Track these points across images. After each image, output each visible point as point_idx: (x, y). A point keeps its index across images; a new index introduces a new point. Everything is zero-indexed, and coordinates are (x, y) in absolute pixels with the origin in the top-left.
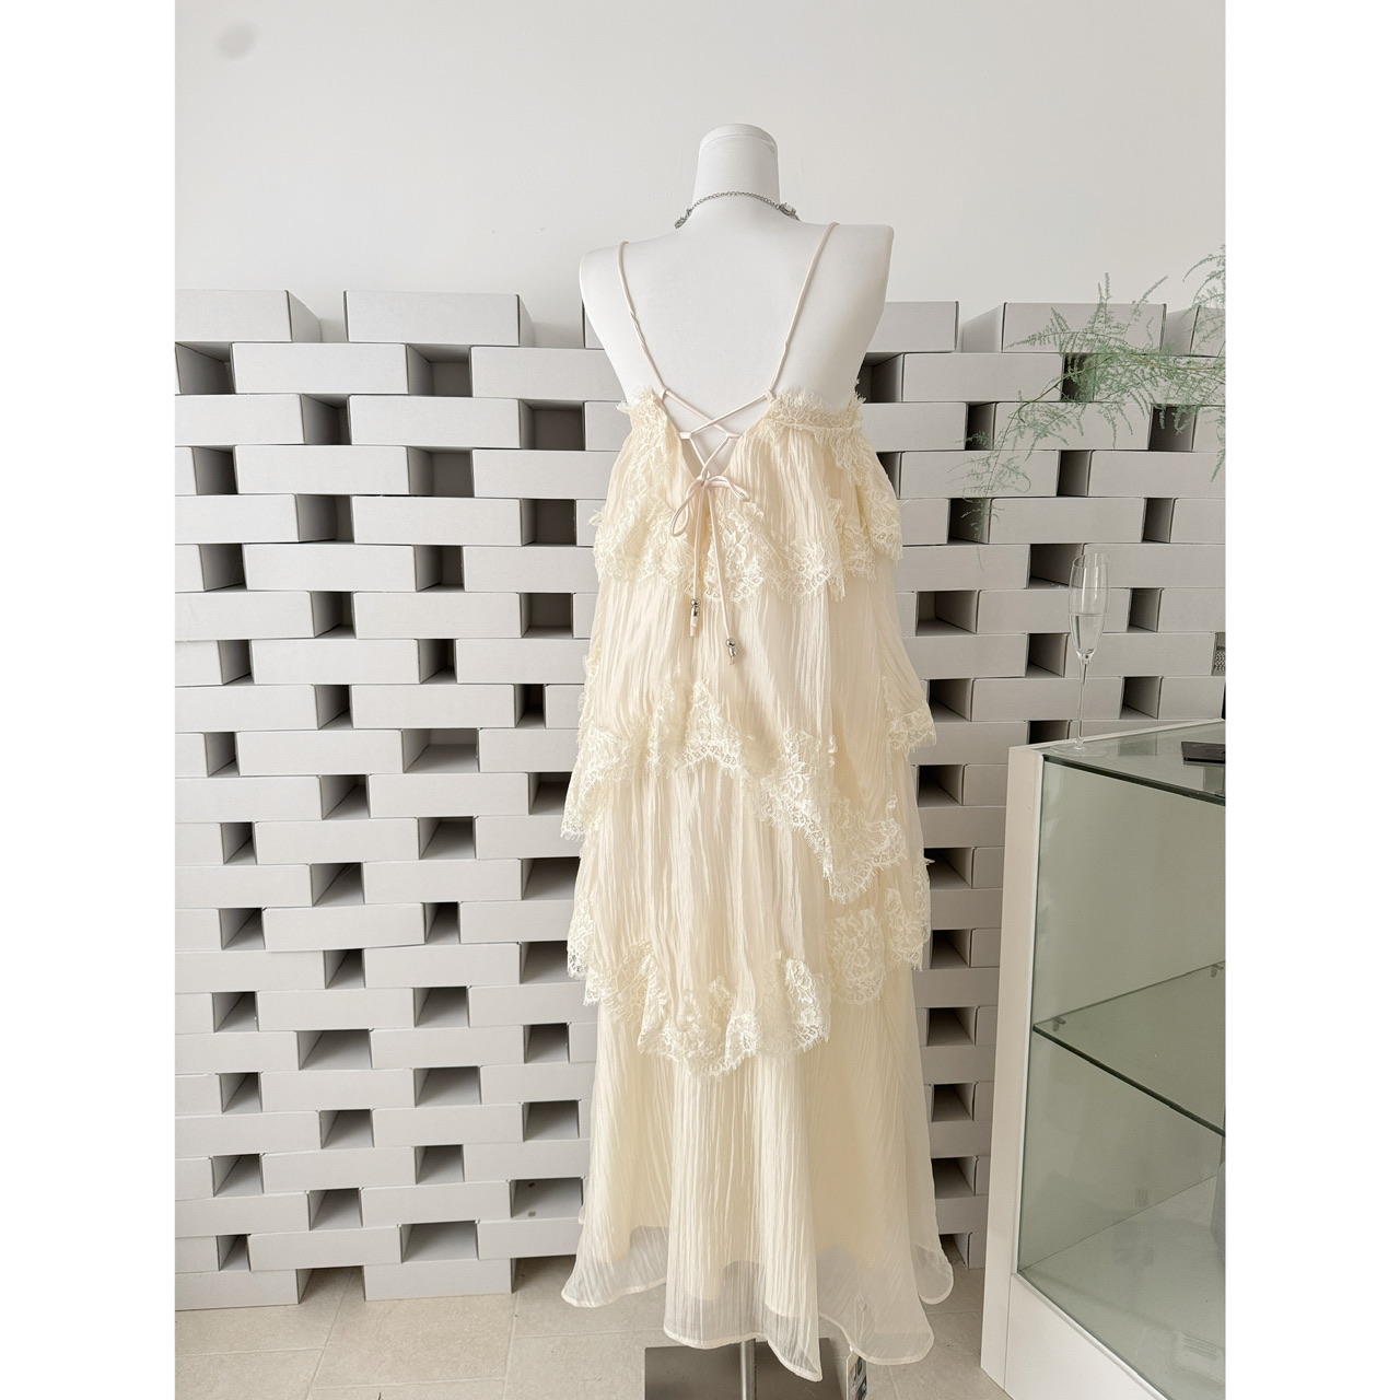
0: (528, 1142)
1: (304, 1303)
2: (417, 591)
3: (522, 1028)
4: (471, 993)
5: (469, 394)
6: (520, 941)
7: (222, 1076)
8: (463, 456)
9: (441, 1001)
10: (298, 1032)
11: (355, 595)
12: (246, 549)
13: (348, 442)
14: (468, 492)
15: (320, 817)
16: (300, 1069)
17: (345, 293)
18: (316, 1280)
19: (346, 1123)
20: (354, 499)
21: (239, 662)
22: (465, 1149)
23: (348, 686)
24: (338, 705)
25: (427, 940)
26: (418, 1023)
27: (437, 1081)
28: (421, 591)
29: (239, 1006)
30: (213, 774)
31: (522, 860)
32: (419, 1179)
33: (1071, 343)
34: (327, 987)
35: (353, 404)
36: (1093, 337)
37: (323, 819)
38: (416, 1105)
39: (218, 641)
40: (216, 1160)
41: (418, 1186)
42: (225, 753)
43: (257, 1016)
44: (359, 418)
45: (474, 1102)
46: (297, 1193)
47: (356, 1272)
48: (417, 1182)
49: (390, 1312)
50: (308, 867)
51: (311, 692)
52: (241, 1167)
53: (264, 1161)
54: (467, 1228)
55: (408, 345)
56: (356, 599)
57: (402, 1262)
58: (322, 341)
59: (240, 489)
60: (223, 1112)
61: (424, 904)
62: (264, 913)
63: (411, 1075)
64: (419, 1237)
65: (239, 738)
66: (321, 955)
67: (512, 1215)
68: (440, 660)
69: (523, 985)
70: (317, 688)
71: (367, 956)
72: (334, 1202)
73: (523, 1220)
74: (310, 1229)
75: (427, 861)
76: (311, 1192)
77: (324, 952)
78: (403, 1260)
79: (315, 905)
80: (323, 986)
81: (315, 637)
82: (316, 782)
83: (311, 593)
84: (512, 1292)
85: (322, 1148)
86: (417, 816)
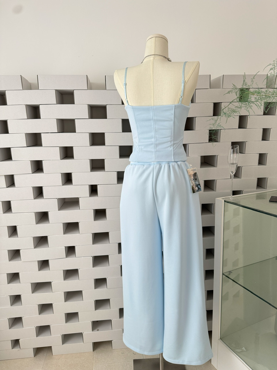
0: (96, 311)
1: (36, 357)
2: (61, 159)
3: (94, 280)
4: (79, 271)
5: (74, 103)
6: (92, 256)
7: (10, 296)
8: (72, 121)
9: (70, 273)
10: (31, 283)
11: (43, 161)
12: (12, 149)
13: (40, 118)
14: (74, 131)
16: (32, 293)
17: (37, 75)
18: (38, 351)
19: (45, 308)
20: (42, 134)
21: (11, 181)
22: (79, 313)
23: (42, 187)
24: (39, 192)
25: (67, 256)
26: (65, 279)
27: (70, 295)
29: (14, 277)
30: (4, 212)
31: (92, 234)
32: (66, 322)
35: (41, 107)
37: (36, 224)
38: (65, 302)
39: (5, 175)
40: (10, 319)
41: (66, 324)
42: (8, 207)
43: (20, 279)
44: (43, 111)
45: (81, 300)
46: (33, 327)
47: (50, 348)
48: (66, 323)
49: (59, 358)
50: (32, 238)
51: (32, 189)
52: (17, 321)
53: (23, 319)
54: (80, 335)
55: (56, 90)
57: (62, 345)
58: (31, 89)
59: (9, 132)
60: (11, 306)
61: (65, 247)
62: (21, 251)
63: (63, 294)
64: (66, 338)
65: (12, 202)
67: (93, 330)
68: (68, 178)
69: (94, 268)
70: (33, 187)
71: (50, 262)
72: (43, 329)
73: (96, 332)
74: (37, 337)
75: (66, 235)
76: (36, 327)
77: (38, 261)
78: (63, 344)
79: (35, 248)
80: (38, 270)
81: (32, 173)
82: (34, 214)
83: (31, 161)
84: (93, 351)
85: (39, 315)
86: (63, 222)
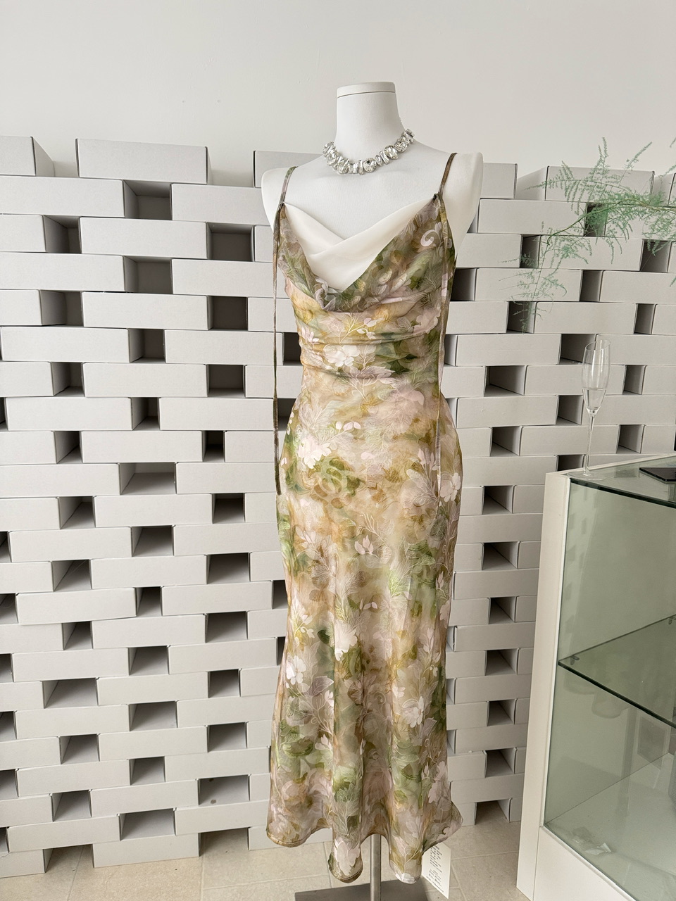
0: (211, 752)
1: (49, 872)
2: (131, 362)
3: (206, 674)
4: (170, 650)
5: (169, 217)
6: (206, 613)
8: (163, 266)
9: (146, 657)
10: (43, 682)
11: (84, 365)
13: (79, 251)
14: (169, 290)
15: (58, 528)
16: (45, 707)
17: (76, 140)
18: (55, 857)
19: (76, 745)
20: (83, 294)
22: (166, 759)
23: (78, 432)
24: (71, 445)
25: (139, 612)
26: (131, 673)
27: (142, 713)
28: (133, 362)
31: (207, 556)
34: (64, 649)
35: (83, 223)
37: (61, 528)
38: (130, 730)
41: (132, 786)
43: (12, 672)
44: (87, 234)
45: (172, 727)
46: (44, 796)
47: (87, 850)
48: (131, 784)
49: (112, 875)
50: (50, 564)
51: (52, 436)
53: (19, 774)
54: (167, 814)
55: (124, 182)
56: (84, 367)
57: (119, 841)
61: (136, 588)
62: (17, 597)
63: (126, 709)
64: (131, 822)
66: (60, 627)
67: (200, 803)
68: (147, 413)
69: (207, 644)
70: (56, 433)
71: (94, 627)
72: (68, 802)
73: (207, 807)
74: (53, 821)
75: (138, 558)
76: (53, 794)
77: (62, 624)
78: (122, 838)
79: (55, 590)
80: (62, 648)
81: (55, 396)
82: (56, 502)
83: (51, 363)
84: (200, 855)
85: (62, 763)
86: (131, 526)
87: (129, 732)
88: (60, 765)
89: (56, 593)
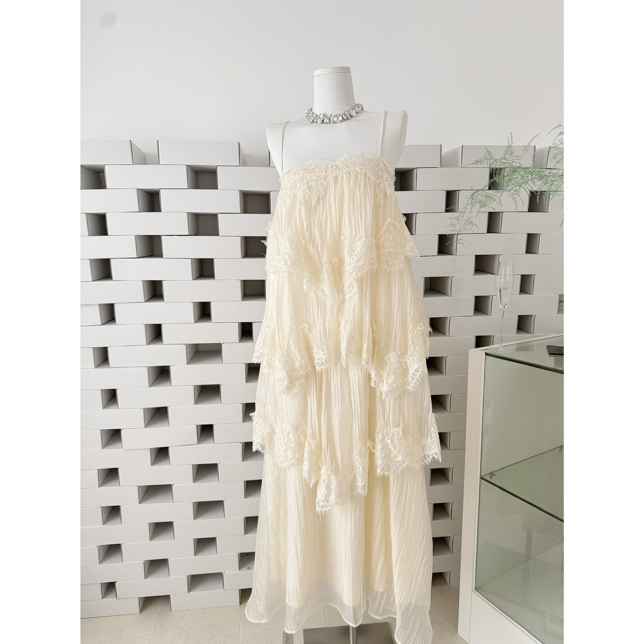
0: (247, 535)
1: (142, 613)
3: (243, 482)
4: (219, 466)
5: (216, 188)
6: (242, 442)
7: (103, 508)
8: (214, 217)
9: (205, 470)
10: (138, 486)
11: (164, 282)
12: (112, 262)
13: (160, 210)
14: (216, 233)
15: (148, 386)
16: (140, 503)
17: (158, 141)
18: (147, 602)
19: (161, 528)
20: (163, 237)
21: (109, 314)
22: (217, 539)
23: (160, 324)
24: (156, 333)
25: (199, 441)
26: (194, 481)
27: (203, 508)
28: (194, 280)
29: (111, 474)
30: (97, 366)
31: (243, 404)
32: (196, 554)
33: (495, 164)
34: (152, 465)
35: (162, 193)
36: (505, 161)
37: (150, 387)
38: (194, 519)
39: (99, 304)
40: (100, 547)
41: (196, 557)
42: (103, 356)
43: (119, 479)
44: (165, 199)
45: (221, 517)
46: (139, 562)
47: (167, 597)
48: (195, 555)
49: (183, 616)
50: (143, 410)
51: (143, 328)
52: (112, 550)
53: (123, 547)
54: (219, 576)
55: (187, 166)
56: (164, 283)
57: (189, 593)
59: (109, 233)
60: (103, 524)
61: (197, 425)
62: (122, 431)
63: (192, 505)
64: (196, 580)
65: (109, 350)
66: (149, 450)
67: (240, 569)
68: (204, 311)
69: (243, 463)
70: (146, 325)
71: (170, 450)
72: (156, 565)
73: (245, 572)
74: (145, 579)
75: (198, 406)
76: (145, 561)
77: (150, 449)
78: (189, 591)
80: (150, 465)
81: (145, 302)
82: (146, 370)
83: (143, 281)
84: (240, 604)
85: (150, 540)
86: (194, 385)
87: (193, 521)
88: (149, 542)
89: (146, 429)
